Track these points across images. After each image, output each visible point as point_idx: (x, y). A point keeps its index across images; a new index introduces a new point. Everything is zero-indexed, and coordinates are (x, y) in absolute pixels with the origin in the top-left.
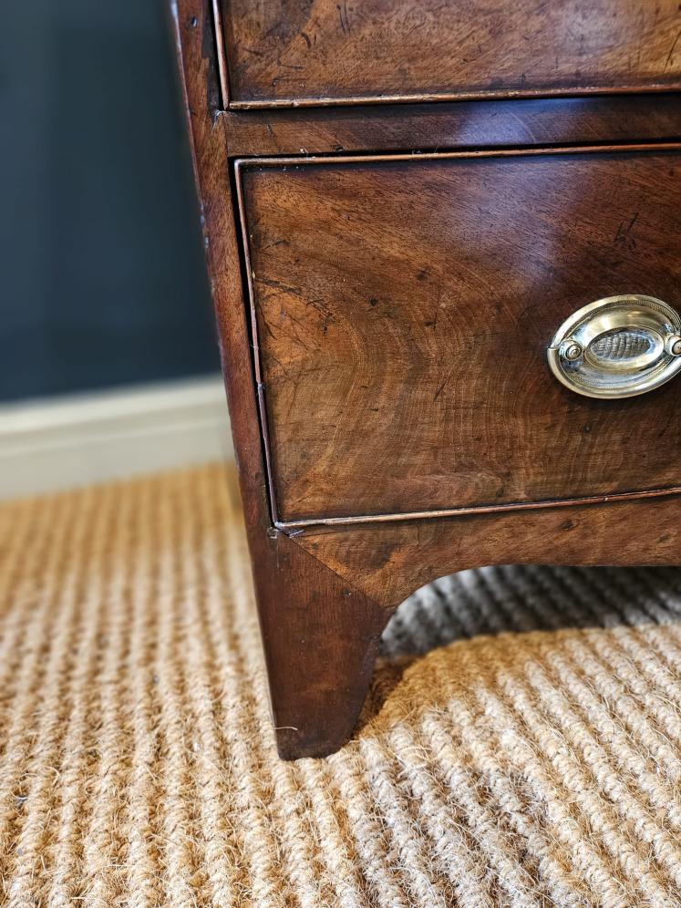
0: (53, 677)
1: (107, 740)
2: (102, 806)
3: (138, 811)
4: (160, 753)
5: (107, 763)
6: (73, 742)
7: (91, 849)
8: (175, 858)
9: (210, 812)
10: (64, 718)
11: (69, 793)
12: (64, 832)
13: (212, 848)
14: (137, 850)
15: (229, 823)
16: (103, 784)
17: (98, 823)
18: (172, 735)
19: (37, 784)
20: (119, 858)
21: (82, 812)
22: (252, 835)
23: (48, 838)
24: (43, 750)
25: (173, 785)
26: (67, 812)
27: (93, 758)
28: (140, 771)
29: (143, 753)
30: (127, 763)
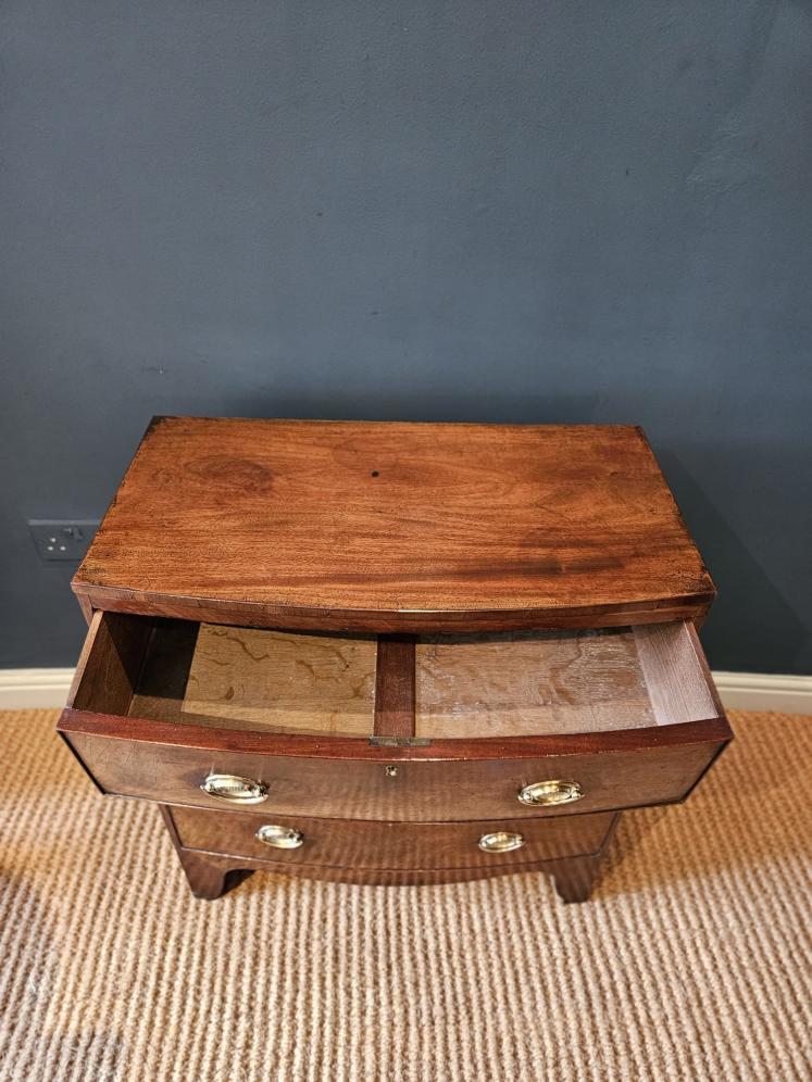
0: (123, 834)
1: (138, 869)
2: (130, 898)
3: (141, 904)
4: (154, 882)
5: (135, 882)
6: (125, 868)
7: (123, 914)
8: (148, 925)
9: (164, 911)
10: (124, 855)
11: (120, 890)
12: (116, 905)
13: (161, 926)
14: (137, 918)
15: (169, 917)
16: (132, 889)
17: (128, 905)
18: (161, 875)
19: (110, 884)
20: (131, 919)
21: (123, 898)
22: (175, 925)
23: (110, 906)
24: (114, 869)
25: (155, 897)
26: (118, 898)
27: (130, 877)
28: (145, 888)
29: (148, 881)
30: (142, 883)
